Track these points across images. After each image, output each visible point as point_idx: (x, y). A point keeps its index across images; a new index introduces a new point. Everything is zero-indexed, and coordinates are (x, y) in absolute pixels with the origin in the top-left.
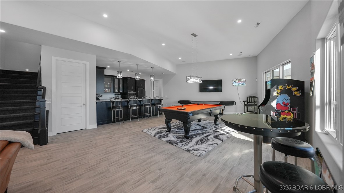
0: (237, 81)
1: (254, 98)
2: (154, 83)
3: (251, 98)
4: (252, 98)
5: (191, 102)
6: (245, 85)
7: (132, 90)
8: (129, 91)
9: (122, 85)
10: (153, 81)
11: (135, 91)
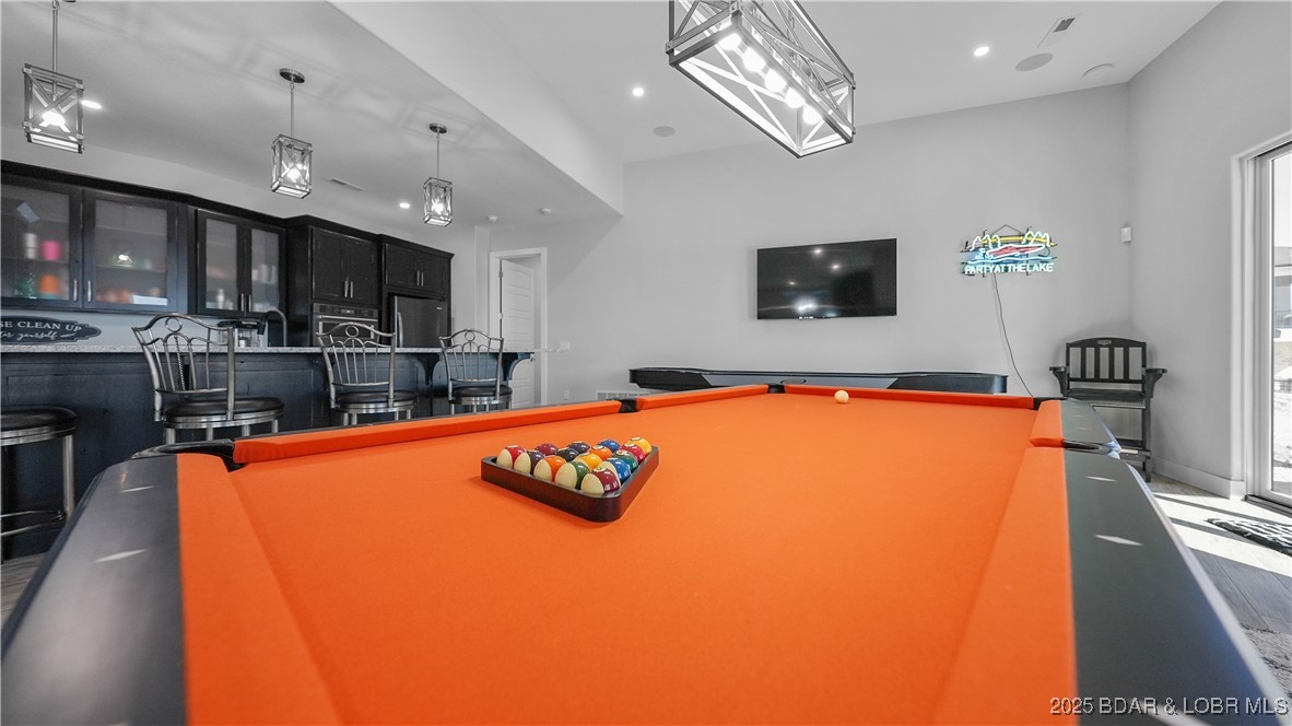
0: (995, 245)
1: (1119, 351)
2: (501, 275)
3: (1090, 351)
4: (1104, 352)
5: (709, 379)
6: (1048, 268)
7: (349, 303)
8: (323, 311)
9: (274, 269)
10: (494, 262)
11: (376, 312)
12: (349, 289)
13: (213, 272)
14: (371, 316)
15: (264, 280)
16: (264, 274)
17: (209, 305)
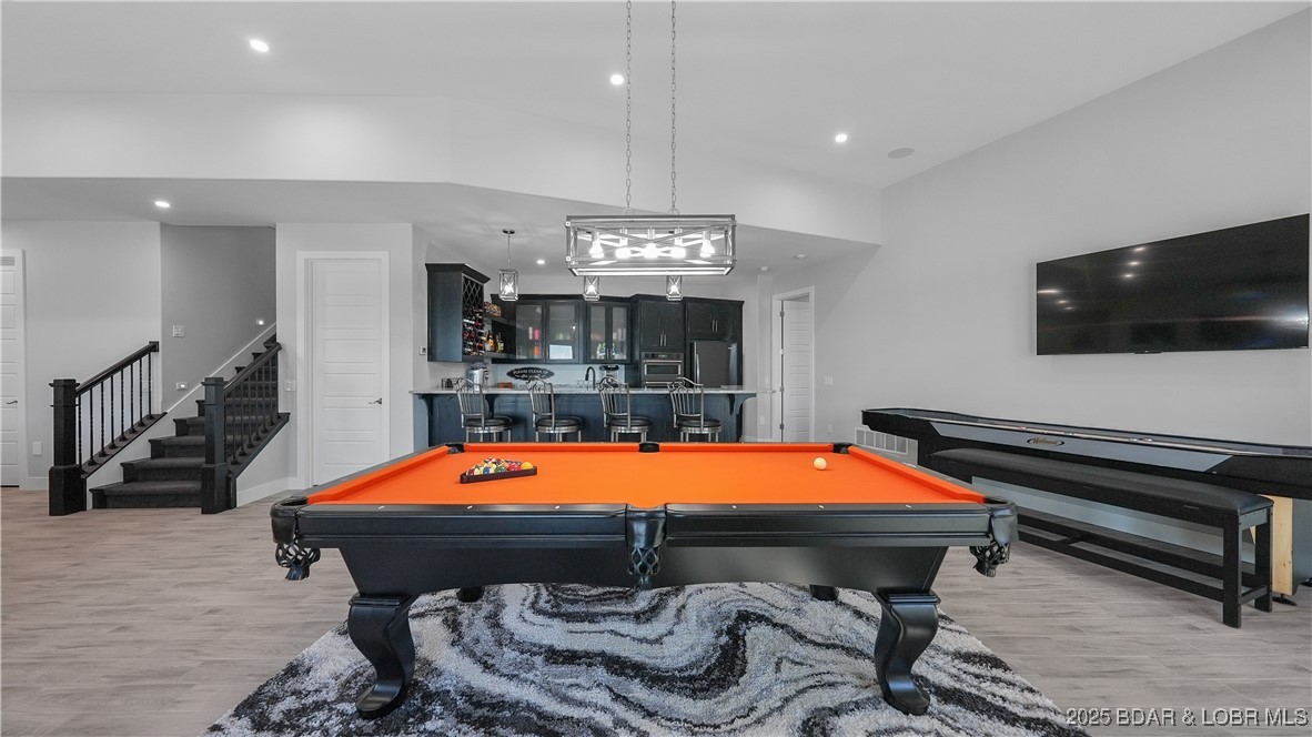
2: (782, 314)
7: (663, 350)
8: (647, 357)
9: (625, 330)
10: (777, 305)
11: (682, 355)
12: (663, 340)
13: (594, 337)
14: (678, 358)
15: (620, 339)
16: (619, 334)
17: (593, 358)
